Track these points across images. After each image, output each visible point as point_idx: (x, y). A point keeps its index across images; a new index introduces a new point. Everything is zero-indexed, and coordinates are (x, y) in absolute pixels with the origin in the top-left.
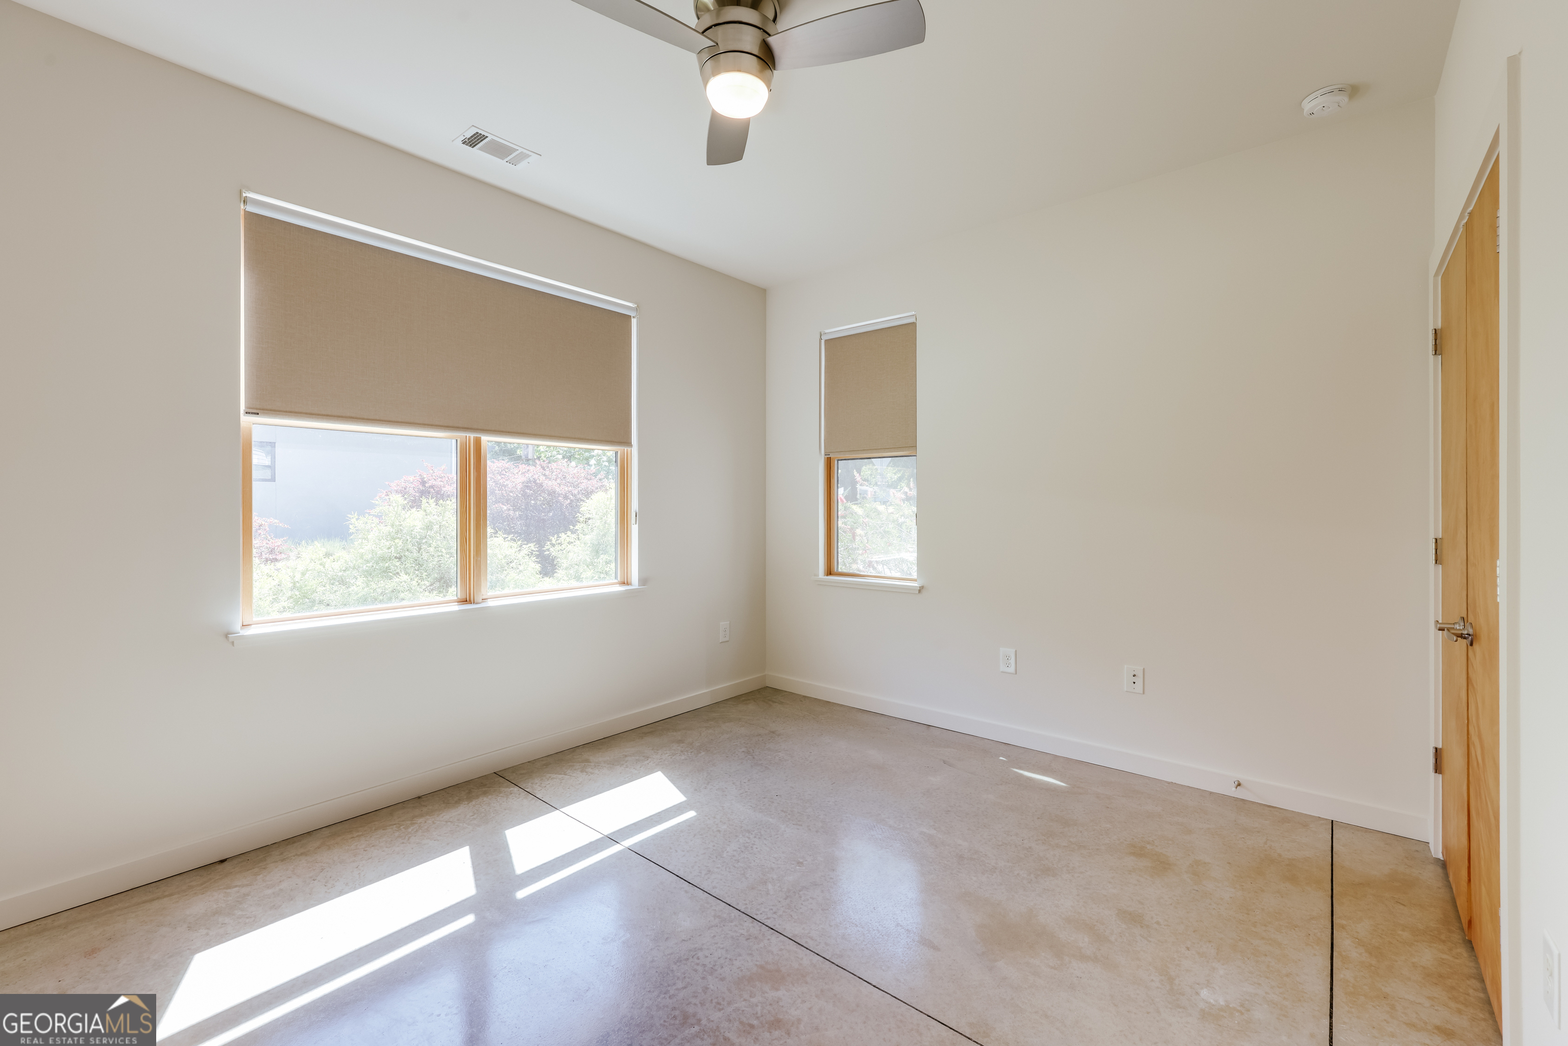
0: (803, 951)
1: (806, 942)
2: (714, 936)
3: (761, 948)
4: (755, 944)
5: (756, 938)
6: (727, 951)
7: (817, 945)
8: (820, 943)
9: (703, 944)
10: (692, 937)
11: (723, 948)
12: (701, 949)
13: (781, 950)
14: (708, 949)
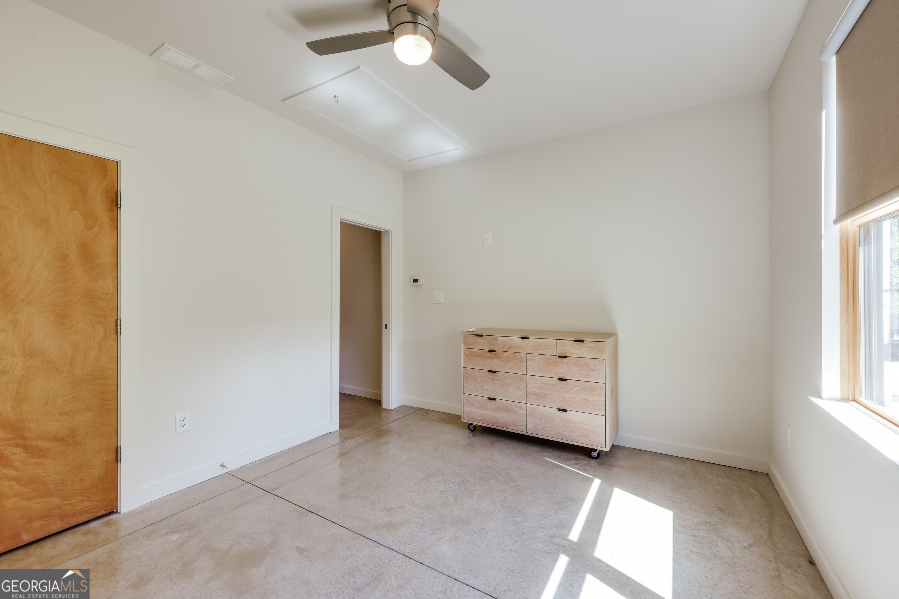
0: (375, 539)
1: (372, 544)
2: (425, 542)
3: (398, 538)
4: (402, 540)
5: (401, 543)
6: (416, 535)
7: (366, 543)
8: (364, 544)
9: (430, 537)
10: (438, 541)
11: (419, 536)
12: (430, 535)
13: (387, 538)
14: (427, 535)
